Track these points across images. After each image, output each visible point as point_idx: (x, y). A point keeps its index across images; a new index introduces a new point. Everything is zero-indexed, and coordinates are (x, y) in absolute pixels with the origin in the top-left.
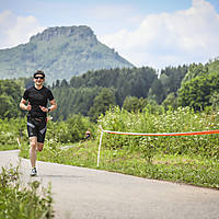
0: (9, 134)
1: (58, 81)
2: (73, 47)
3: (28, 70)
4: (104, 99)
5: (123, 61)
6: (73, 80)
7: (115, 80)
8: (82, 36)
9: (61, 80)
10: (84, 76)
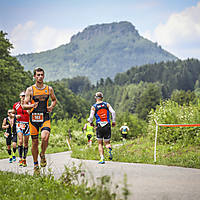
0: (57, 136)
1: (102, 80)
2: (115, 44)
3: (71, 70)
4: (150, 94)
5: (167, 54)
6: (117, 78)
7: (160, 74)
8: (123, 32)
9: (105, 78)
10: (128, 73)
